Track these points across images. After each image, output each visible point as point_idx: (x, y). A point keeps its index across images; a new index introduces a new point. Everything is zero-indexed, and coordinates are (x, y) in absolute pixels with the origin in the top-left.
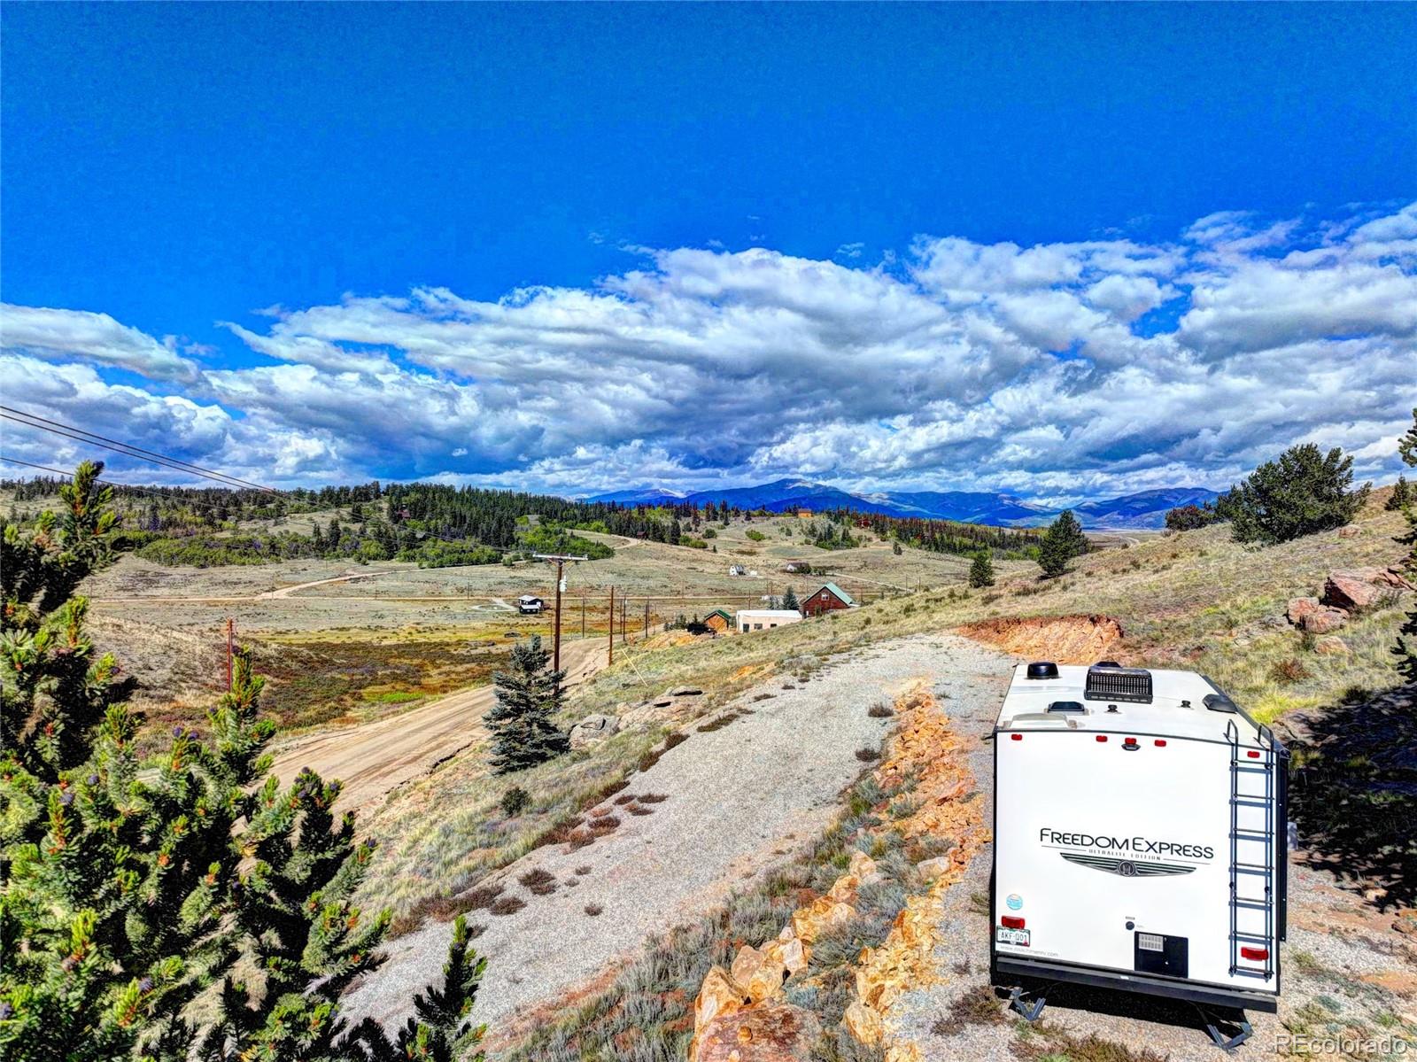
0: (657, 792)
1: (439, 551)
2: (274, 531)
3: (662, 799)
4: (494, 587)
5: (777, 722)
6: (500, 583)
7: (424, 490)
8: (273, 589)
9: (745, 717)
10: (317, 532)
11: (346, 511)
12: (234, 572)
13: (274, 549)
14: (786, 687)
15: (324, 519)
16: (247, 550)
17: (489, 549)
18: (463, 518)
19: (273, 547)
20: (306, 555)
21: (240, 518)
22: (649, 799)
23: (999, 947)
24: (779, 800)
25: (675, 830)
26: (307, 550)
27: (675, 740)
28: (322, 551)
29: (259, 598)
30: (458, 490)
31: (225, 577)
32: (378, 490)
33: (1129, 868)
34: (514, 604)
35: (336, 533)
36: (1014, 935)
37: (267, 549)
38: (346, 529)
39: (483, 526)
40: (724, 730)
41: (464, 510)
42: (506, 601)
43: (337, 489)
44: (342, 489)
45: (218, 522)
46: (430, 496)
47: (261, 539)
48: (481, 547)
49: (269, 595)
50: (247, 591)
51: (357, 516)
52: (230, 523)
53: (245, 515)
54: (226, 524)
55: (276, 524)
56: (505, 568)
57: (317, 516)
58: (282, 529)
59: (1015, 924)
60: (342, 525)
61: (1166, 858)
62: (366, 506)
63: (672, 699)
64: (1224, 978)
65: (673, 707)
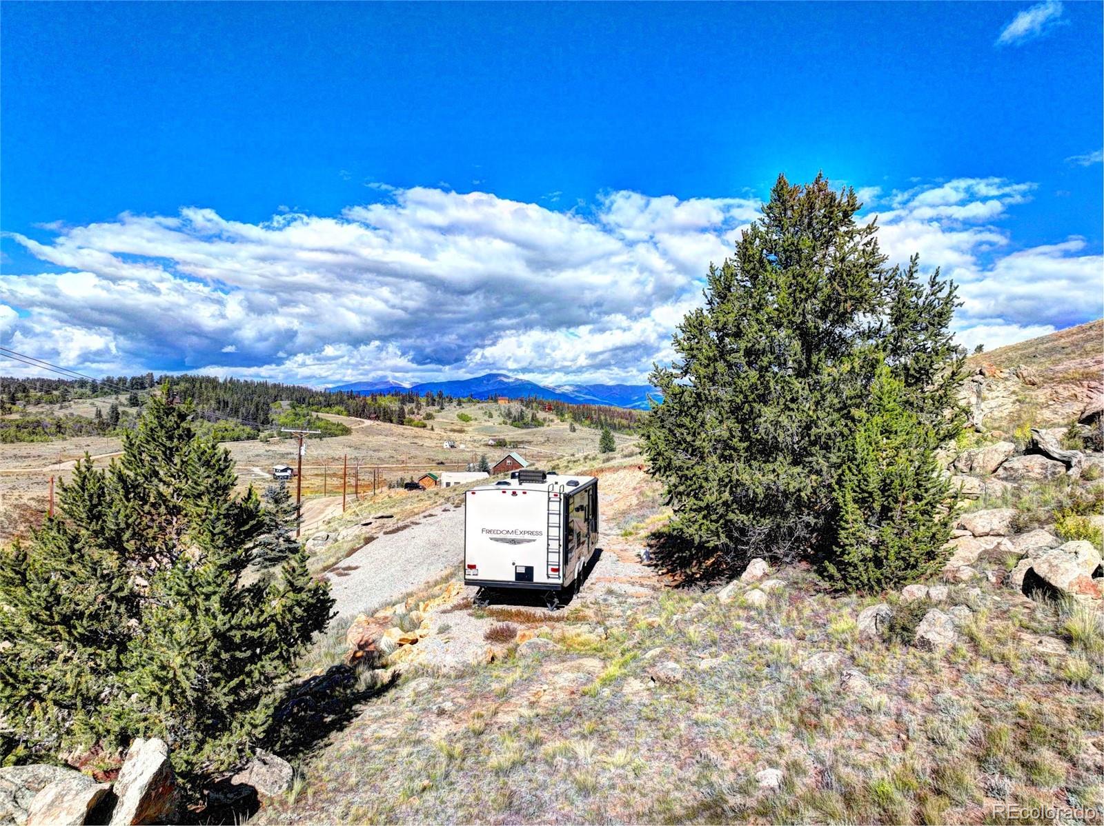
0: (353, 565)
1: (205, 430)
2: (60, 413)
3: (356, 568)
4: (252, 459)
5: (434, 528)
6: (257, 455)
7: (193, 380)
8: (60, 462)
9: (414, 526)
10: (99, 414)
11: (124, 398)
12: (23, 448)
13: (60, 428)
14: (445, 510)
15: (104, 404)
16: (34, 429)
17: (248, 429)
18: (226, 404)
19: (59, 426)
20: (89, 434)
21: (28, 402)
22: (349, 568)
23: (467, 577)
24: (425, 567)
25: (362, 582)
26: (89, 428)
27: (369, 540)
28: (103, 430)
29: (45, 470)
30: (221, 381)
31: (15, 452)
32: (152, 380)
33: (513, 542)
34: (269, 472)
35: (116, 415)
36: (472, 572)
37: (53, 429)
38: (124, 413)
39: (243, 410)
40: (400, 533)
41: (227, 397)
42: (263, 469)
43: (116, 378)
44: (120, 379)
45: (8, 406)
46: (198, 385)
47: (47, 420)
48: (241, 427)
49: (57, 467)
50: (34, 464)
51: (134, 402)
52: (19, 406)
53: (33, 400)
54: (14, 408)
55: (61, 408)
56: (261, 444)
57: (99, 402)
58: (67, 412)
59: (472, 567)
60: (120, 409)
61: (527, 537)
62: (141, 395)
63: (373, 521)
64: (545, 580)
65: (373, 525)
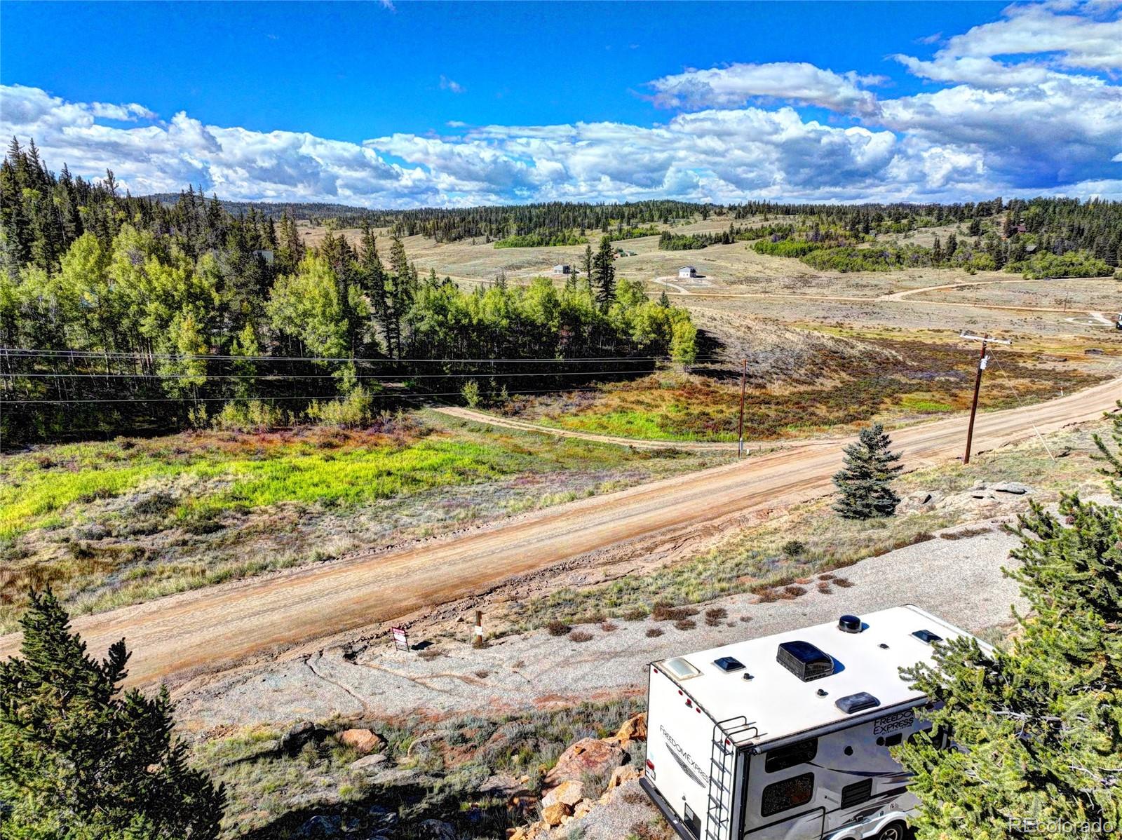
1: (1046, 264)
2: (902, 243)
4: (1096, 301)
6: (1104, 297)
7: (1045, 204)
8: (891, 293)
10: (937, 245)
11: (965, 226)
12: (866, 277)
13: (899, 258)
15: (944, 234)
16: (878, 259)
17: (1101, 263)
18: (1080, 232)
20: (924, 264)
21: (879, 232)
26: (925, 259)
28: (938, 261)
29: (878, 300)
30: (1082, 204)
31: (858, 281)
32: (1000, 205)
35: (953, 245)
37: (893, 259)
38: (963, 243)
39: (1100, 239)
41: (1085, 224)
42: (1105, 315)
43: (963, 204)
44: (967, 205)
45: (862, 235)
46: (1051, 209)
47: (890, 250)
48: (1092, 260)
49: (886, 298)
50: (872, 293)
51: (975, 231)
52: (870, 237)
53: (883, 229)
54: (867, 237)
55: (906, 237)
56: (1115, 282)
57: (939, 231)
58: (908, 241)
60: (959, 239)
62: (986, 221)
